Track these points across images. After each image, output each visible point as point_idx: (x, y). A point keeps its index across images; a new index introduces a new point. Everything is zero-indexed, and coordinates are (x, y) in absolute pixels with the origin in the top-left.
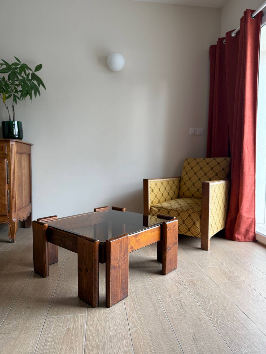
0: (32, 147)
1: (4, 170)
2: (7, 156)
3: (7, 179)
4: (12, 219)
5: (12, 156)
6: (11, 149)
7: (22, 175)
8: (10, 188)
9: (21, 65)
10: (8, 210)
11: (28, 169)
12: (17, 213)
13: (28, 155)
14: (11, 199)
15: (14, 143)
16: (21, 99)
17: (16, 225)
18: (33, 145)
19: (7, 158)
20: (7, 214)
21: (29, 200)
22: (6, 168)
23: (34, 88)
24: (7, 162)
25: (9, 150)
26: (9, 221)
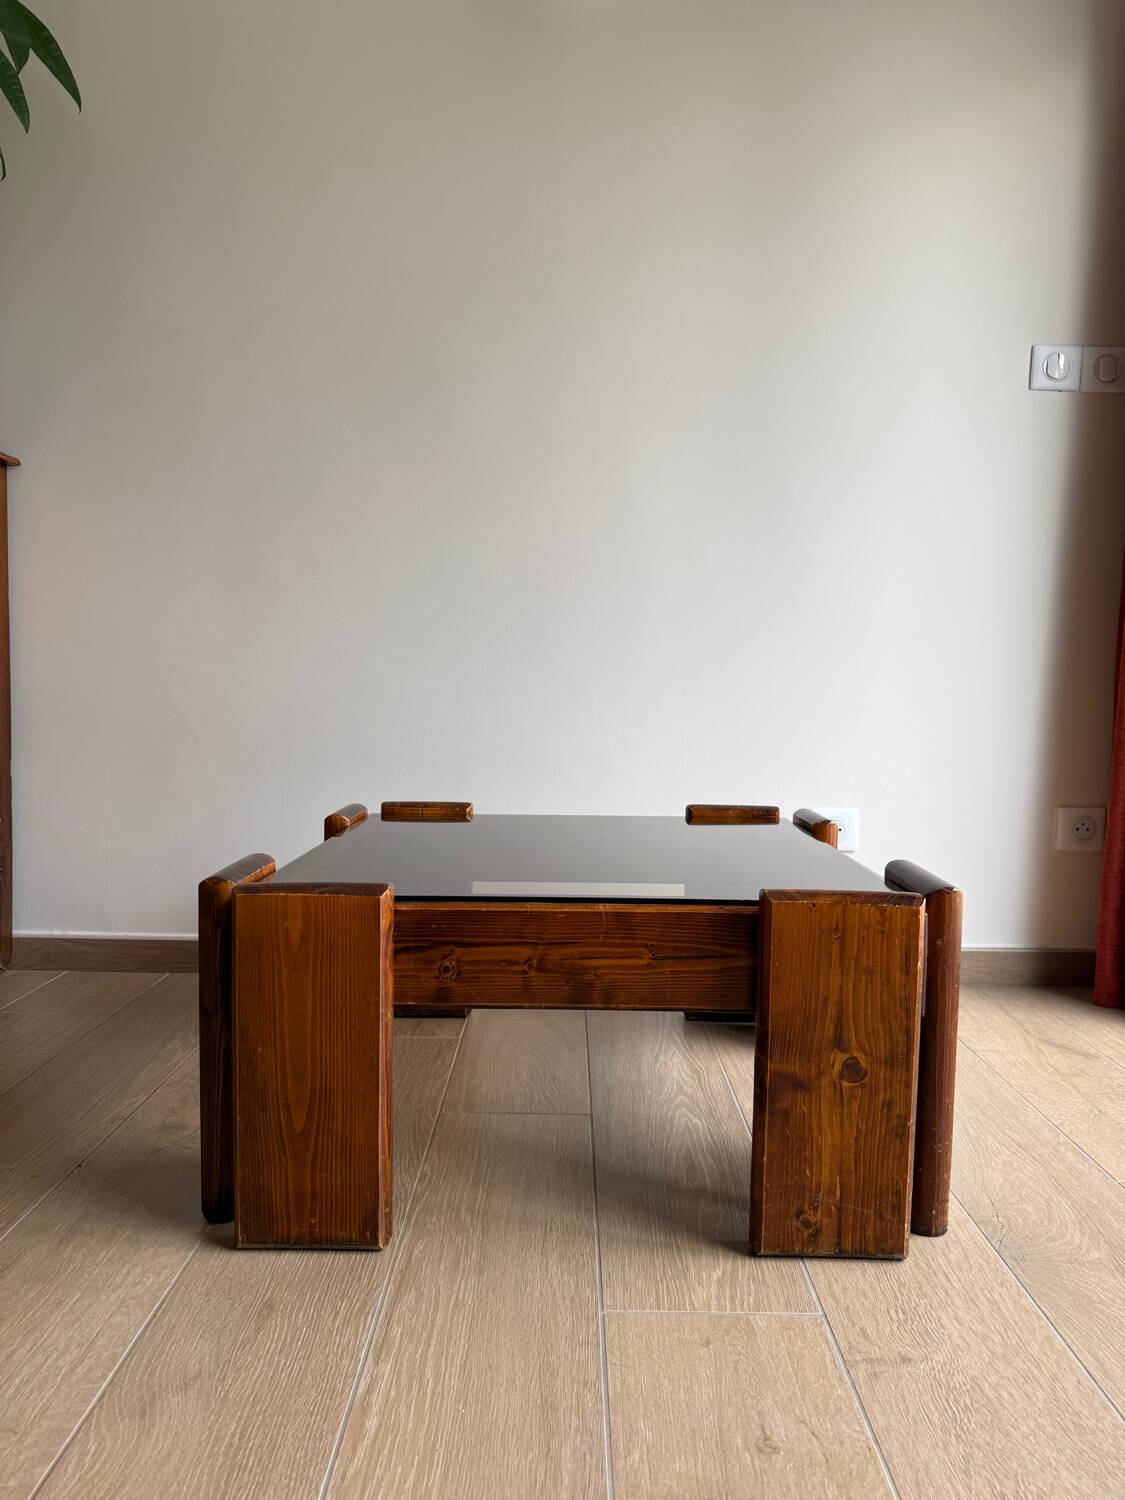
0: (12, 472)
18: (17, 463)
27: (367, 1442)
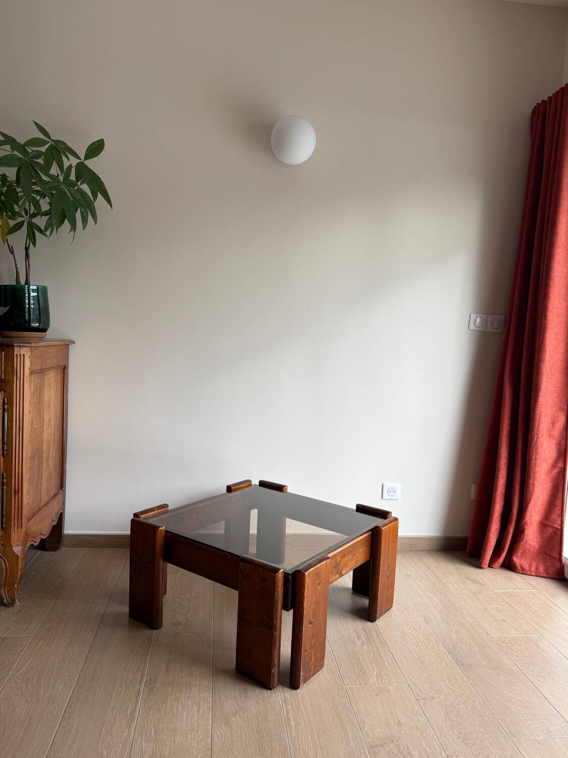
0: (71, 347)
2: (6, 385)
3: (3, 443)
4: (11, 546)
5: (16, 385)
6: (15, 366)
7: (42, 426)
8: (8, 468)
9: (50, 143)
10: (2, 523)
11: (59, 405)
12: (24, 529)
13: (60, 371)
14: (11, 495)
15: (23, 351)
16: (48, 233)
17: (19, 561)
18: (73, 342)
19: (5, 391)
21: (58, 482)
23: (81, 205)
24: (4, 400)
25: (10, 368)
26: (4, 550)
27: (294, 728)
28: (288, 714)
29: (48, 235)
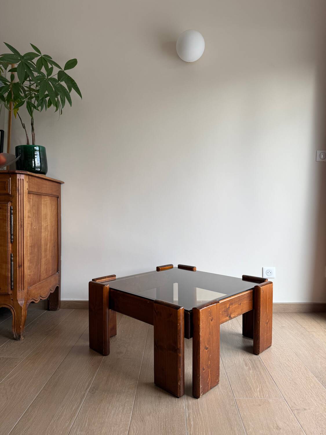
0: (62, 185)
1: (6, 220)
2: (12, 198)
3: (11, 234)
4: (17, 300)
5: (19, 198)
6: (18, 186)
7: (40, 229)
8: (14, 250)
9: (40, 56)
10: (11, 286)
11: (54, 219)
12: (25, 290)
13: (54, 198)
14: (17, 268)
15: (23, 177)
16: (40, 108)
17: (22, 310)
18: (64, 183)
19: (11, 202)
20: (10, 292)
21: (56, 267)
22: (9, 217)
24: (11, 207)
25: (14, 188)
26: (13, 303)
27: (192, 427)
28: (189, 416)
29: (40, 110)
